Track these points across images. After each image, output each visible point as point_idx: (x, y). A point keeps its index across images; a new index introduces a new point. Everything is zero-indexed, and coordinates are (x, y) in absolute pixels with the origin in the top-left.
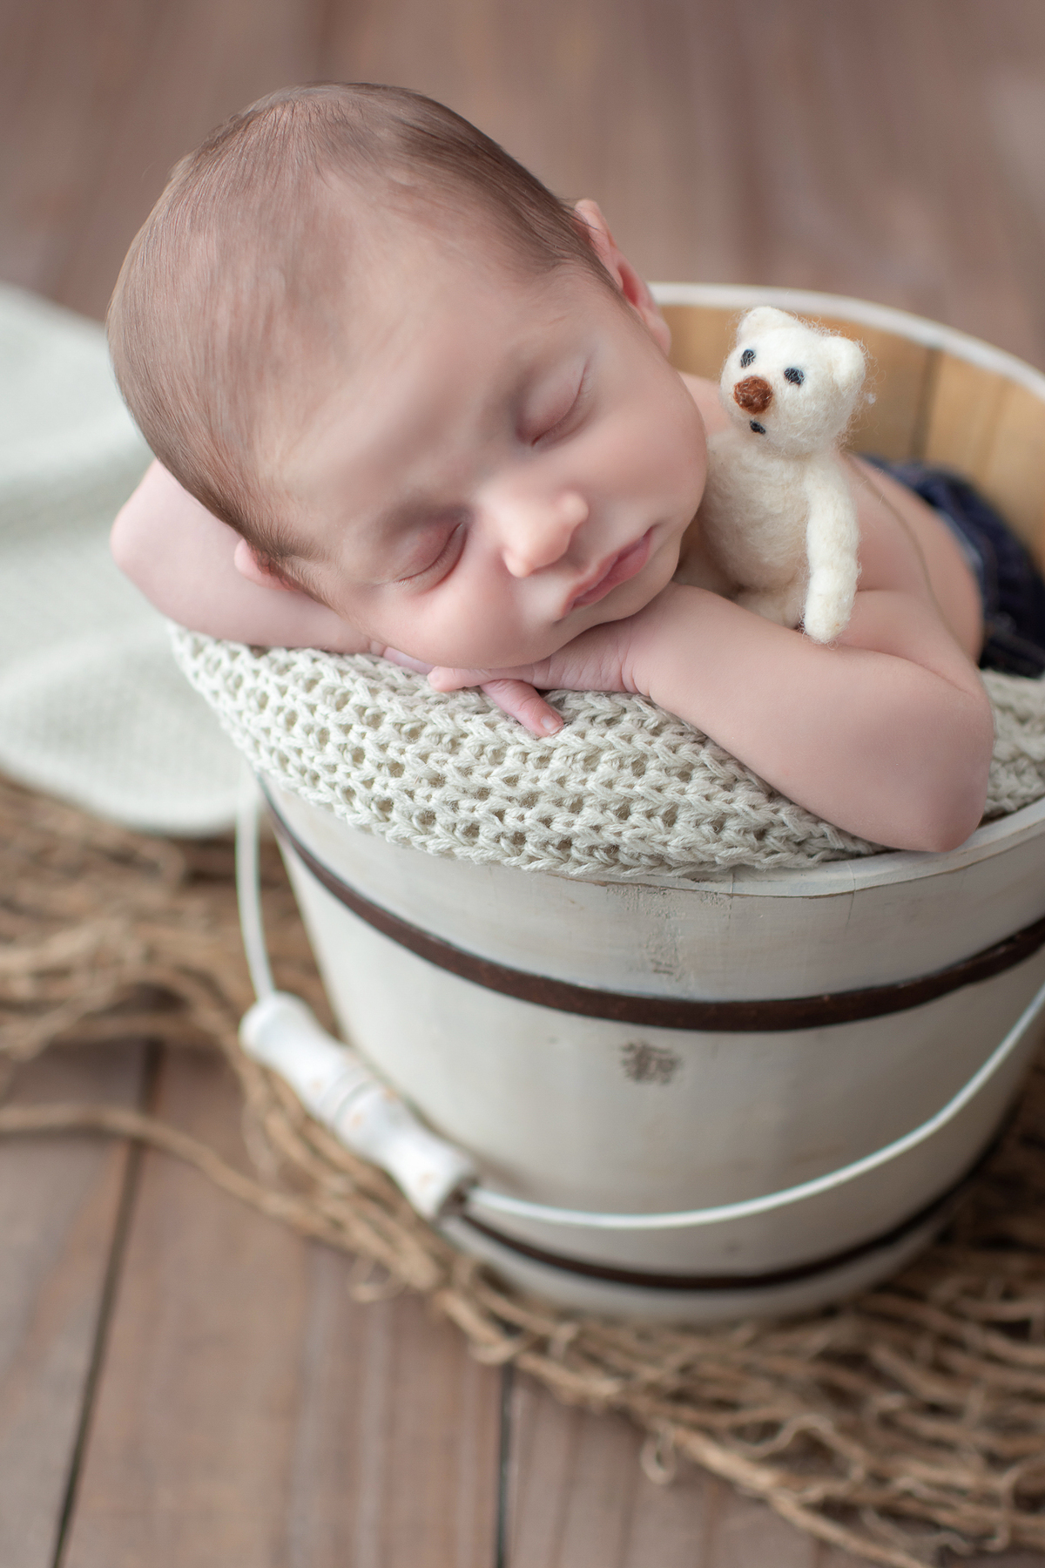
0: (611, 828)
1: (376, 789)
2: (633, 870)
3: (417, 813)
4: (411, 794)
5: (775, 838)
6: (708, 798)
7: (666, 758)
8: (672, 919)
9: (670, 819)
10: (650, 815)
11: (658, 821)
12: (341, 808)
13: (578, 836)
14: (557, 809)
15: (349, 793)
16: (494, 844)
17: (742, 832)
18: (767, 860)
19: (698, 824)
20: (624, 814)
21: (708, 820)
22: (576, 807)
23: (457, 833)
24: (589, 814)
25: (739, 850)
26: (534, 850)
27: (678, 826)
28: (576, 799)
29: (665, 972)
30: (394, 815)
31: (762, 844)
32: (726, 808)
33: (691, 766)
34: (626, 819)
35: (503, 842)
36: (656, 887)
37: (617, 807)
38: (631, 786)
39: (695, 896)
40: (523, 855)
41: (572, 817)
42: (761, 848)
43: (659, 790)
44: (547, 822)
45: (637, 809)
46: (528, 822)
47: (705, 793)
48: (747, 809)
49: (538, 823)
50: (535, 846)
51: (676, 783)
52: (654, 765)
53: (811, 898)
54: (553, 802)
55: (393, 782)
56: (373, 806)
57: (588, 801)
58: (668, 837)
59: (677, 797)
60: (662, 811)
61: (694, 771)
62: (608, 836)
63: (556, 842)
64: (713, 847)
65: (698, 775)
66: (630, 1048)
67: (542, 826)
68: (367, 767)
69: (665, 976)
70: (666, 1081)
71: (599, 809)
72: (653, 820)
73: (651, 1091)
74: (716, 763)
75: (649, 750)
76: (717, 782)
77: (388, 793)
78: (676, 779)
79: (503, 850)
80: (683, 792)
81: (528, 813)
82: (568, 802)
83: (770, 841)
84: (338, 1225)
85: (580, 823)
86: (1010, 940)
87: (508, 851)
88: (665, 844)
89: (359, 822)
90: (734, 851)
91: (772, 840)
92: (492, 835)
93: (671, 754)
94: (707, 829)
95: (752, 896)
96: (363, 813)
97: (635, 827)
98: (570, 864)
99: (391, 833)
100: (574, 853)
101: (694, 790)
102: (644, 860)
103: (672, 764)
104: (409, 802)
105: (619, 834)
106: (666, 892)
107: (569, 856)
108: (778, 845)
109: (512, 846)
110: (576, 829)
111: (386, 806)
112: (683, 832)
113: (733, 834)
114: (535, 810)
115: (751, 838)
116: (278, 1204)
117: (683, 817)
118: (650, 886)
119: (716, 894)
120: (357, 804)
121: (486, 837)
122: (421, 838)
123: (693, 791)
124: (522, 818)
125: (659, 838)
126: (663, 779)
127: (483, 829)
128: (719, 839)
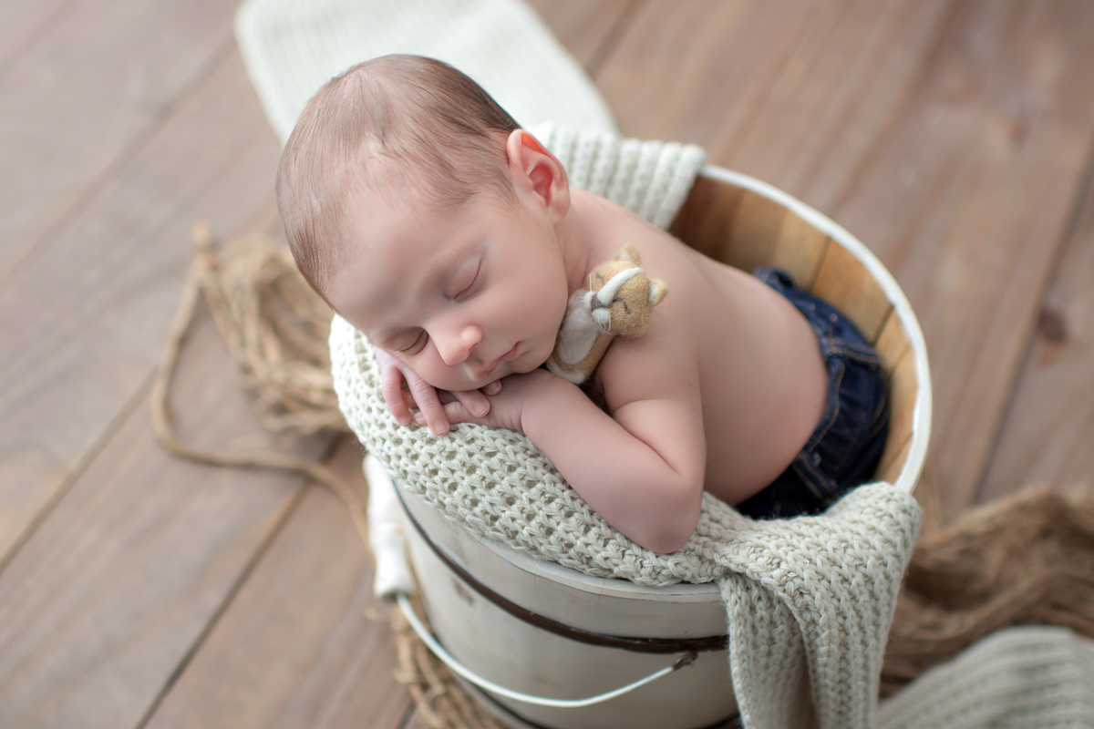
7: (466, 458)
9: (453, 487)
10: (443, 481)
18: (491, 532)
25: (479, 520)
27: (455, 493)
38: (440, 462)
42: (492, 525)
43: (453, 471)
45: (441, 474)
58: (446, 495)
59: (458, 480)
64: (466, 511)
66: (455, 582)
70: (471, 605)
73: (465, 605)
80: (463, 478)
83: (497, 524)
86: (646, 640)
90: (476, 519)
93: (467, 456)
94: (467, 502)
117: (460, 489)
128: (471, 510)
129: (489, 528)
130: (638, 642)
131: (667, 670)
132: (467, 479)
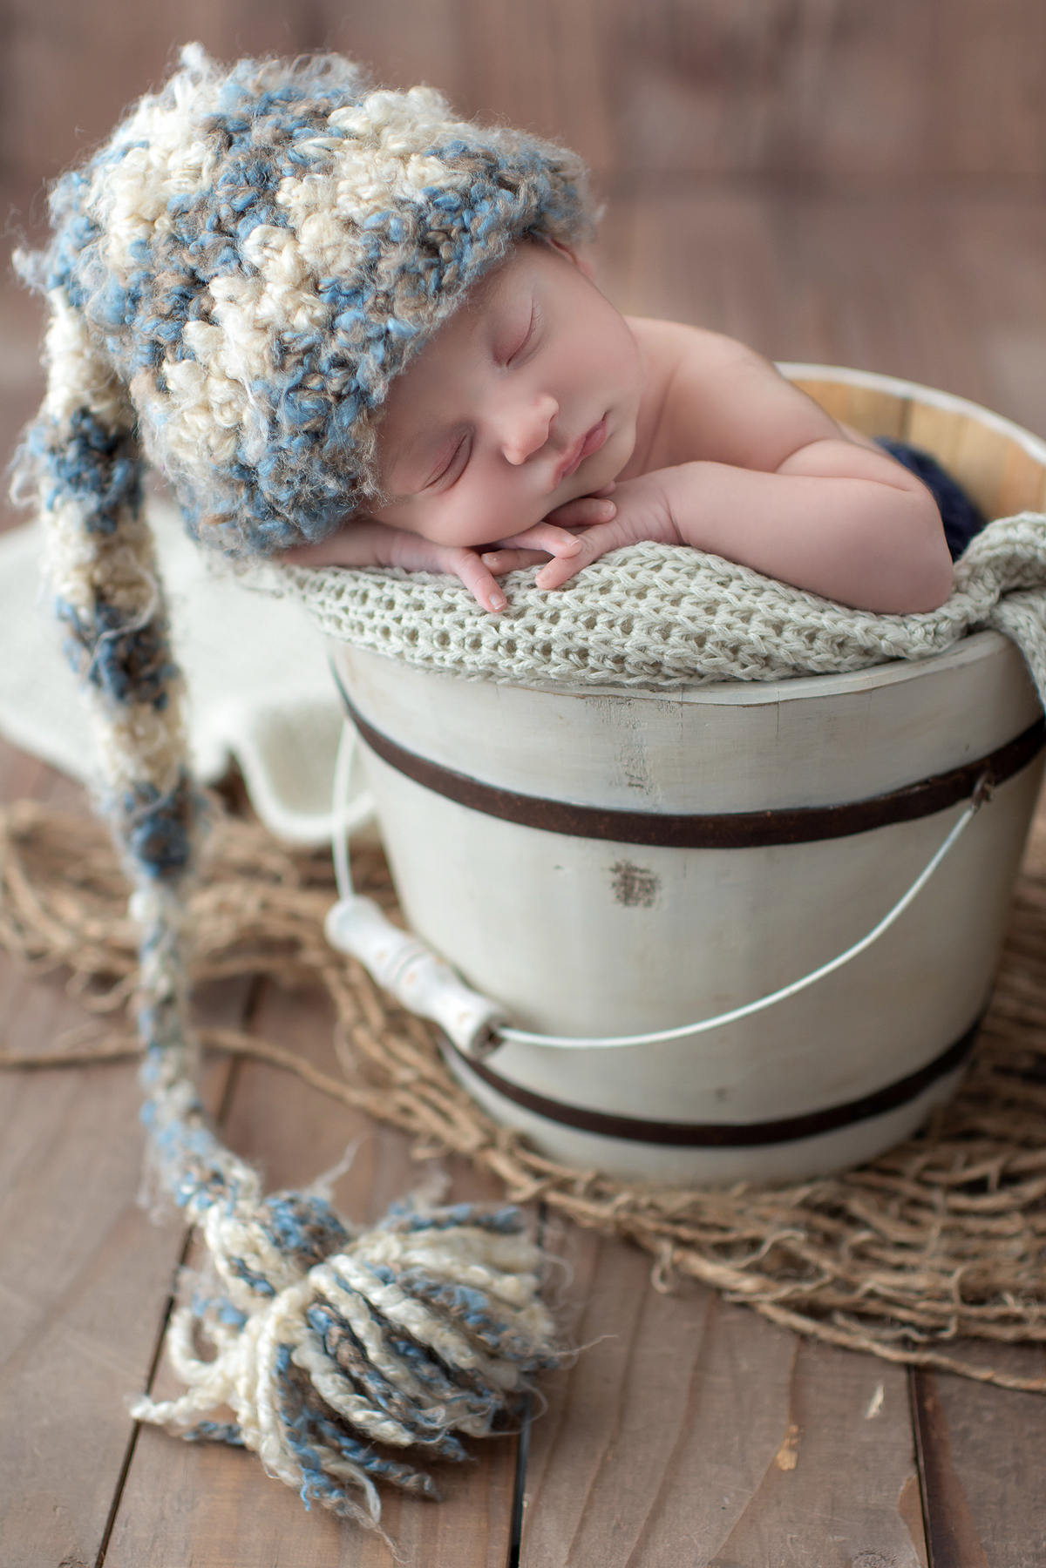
0: (580, 634)
1: (404, 622)
2: (598, 673)
3: (435, 635)
4: (429, 621)
5: (712, 643)
6: (657, 611)
7: (628, 582)
8: (638, 730)
9: (627, 629)
10: (611, 625)
11: (617, 629)
12: (381, 644)
13: (555, 641)
14: (539, 620)
15: (386, 632)
16: (493, 652)
17: (684, 638)
18: (704, 661)
19: (649, 633)
20: (591, 624)
21: (657, 628)
22: (554, 619)
23: (467, 647)
24: (565, 623)
26: (523, 654)
28: (553, 612)
29: (637, 786)
30: (421, 642)
31: (702, 650)
32: (670, 618)
33: (646, 588)
34: (592, 629)
35: (500, 650)
36: (622, 697)
37: (585, 619)
38: (596, 601)
39: (653, 705)
40: (515, 658)
41: (551, 626)
43: (619, 604)
44: (532, 630)
45: (602, 619)
46: (517, 630)
47: (654, 607)
48: (686, 620)
49: (523, 631)
50: (524, 651)
51: (633, 600)
52: (617, 589)
53: (744, 706)
54: (537, 615)
55: (416, 614)
56: (405, 638)
57: (563, 614)
58: (624, 640)
59: (631, 610)
60: (620, 621)
61: (648, 591)
62: (578, 642)
63: (539, 647)
65: (651, 594)
66: (617, 869)
67: (527, 633)
68: (398, 609)
69: (638, 789)
70: (649, 904)
71: (573, 620)
72: (613, 628)
73: (637, 913)
74: (665, 583)
75: (613, 577)
76: (667, 598)
77: (412, 624)
78: (634, 598)
79: (500, 655)
80: (636, 606)
81: (516, 624)
82: (548, 615)
84: (406, 1111)
85: (556, 631)
87: (504, 656)
88: (623, 646)
89: (395, 652)
90: (675, 651)
91: (710, 645)
92: (491, 644)
93: (630, 578)
94: (656, 634)
95: (698, 704)
96: (397, 643)
97: (598, 633)
98: (549, 666)
99: (418, 653)
100: (553, 656)
101: (644, 607)
102: (608, 663)
103: (631, 586)
104: (428, 627)
105: (586, 639)
106: (631, 702)
107: (549, 660)
108: (716, 650)
109: (507, 653)
110: (553, 635)
111: (413, 636)
112: (638, 635)
113: (677, 639)
114: (521, 620)
115: (692, 643)
116: (359, 1096)
117: (637, 624)
118: (618, 697)
119: (669, 702)
120: (393, 638)
121: (487, 647)
122: (440, 654)
123: (644, 605)
124: (512, 628)
125: (616, 641)
126: (623, 596)
127: (484, 640)
128: (667, 644)
129: (700, 658)
130: (917, 789)
131: (967, 816)
132: (643, 603)
